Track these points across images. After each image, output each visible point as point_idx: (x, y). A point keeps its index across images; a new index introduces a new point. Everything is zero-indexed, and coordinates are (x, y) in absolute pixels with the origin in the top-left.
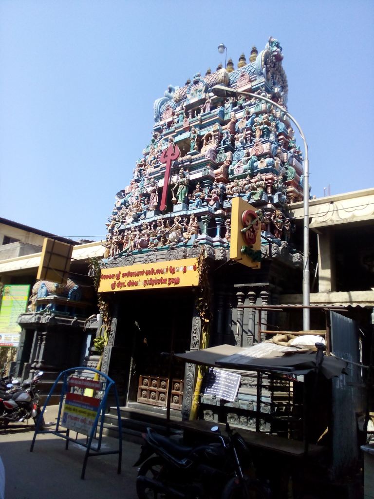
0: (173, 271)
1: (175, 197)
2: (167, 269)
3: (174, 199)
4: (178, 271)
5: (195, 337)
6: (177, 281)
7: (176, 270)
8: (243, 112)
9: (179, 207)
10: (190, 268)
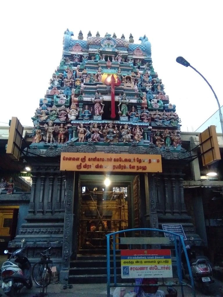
0: (140, 161)
1: (121, 111)
2: (134, 160)
3: (120, 112)
4: (144, 161)
5: (153, 205)
6: (144, 168)
7: (142, 161)
8: (143, 71)
9: (125, 119)
10: (154, 161)
